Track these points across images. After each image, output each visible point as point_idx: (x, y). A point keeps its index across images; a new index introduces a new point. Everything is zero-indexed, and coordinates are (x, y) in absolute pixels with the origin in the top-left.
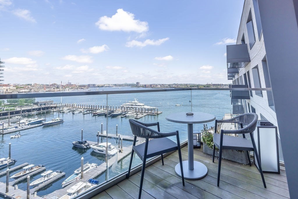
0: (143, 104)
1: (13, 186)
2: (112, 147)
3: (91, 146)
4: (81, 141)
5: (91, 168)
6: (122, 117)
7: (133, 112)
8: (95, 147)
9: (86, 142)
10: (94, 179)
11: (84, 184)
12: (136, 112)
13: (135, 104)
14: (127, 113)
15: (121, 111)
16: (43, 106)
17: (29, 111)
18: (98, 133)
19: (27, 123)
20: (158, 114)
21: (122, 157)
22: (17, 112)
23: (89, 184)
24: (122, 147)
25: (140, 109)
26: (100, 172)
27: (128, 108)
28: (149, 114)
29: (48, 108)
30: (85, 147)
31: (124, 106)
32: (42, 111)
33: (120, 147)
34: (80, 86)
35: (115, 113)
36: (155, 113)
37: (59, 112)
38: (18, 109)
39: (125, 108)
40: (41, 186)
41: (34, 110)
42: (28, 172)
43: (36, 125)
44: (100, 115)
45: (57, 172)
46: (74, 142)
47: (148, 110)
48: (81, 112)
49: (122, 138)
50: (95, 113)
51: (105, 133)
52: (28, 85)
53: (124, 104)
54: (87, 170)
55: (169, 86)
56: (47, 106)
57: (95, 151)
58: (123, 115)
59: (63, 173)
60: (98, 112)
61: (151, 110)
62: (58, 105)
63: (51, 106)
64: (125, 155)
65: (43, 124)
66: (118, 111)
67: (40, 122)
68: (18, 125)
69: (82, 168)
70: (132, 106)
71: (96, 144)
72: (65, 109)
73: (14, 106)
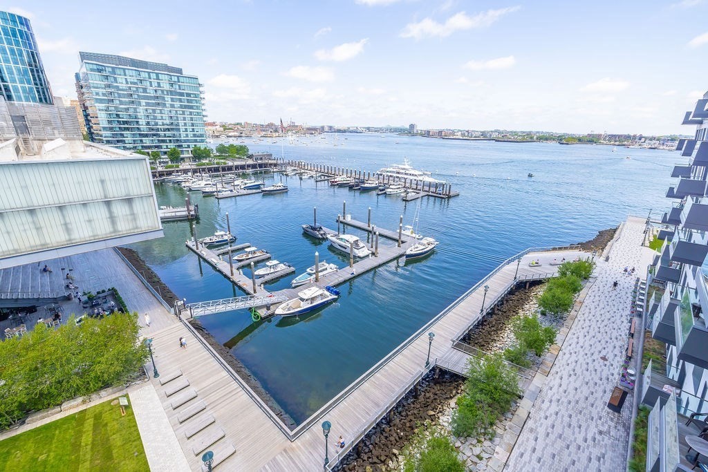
0: (421, 173)
1: (238, 269)
2: (361, 244)
3: (329, 236)
4: (313, 225)
5: (329, 270)
6: (378, 195)
7: (400, 186)
8: (334, 239)
9: (321, 228)
10: (333, 287)
11: (321, 292)
12: (404, 187)
13: (403, 171)
14: (389, 188)
15: (377, 182)
16: (260, 162)
17: (243, 167)
18: (339, 217)
19: (242, 187)
20: (449, 197)
21: (376, 264)
22: (230, 168)
23: (327, 293)
24: (376, 248)
25: (414, 182)
26: (341, 279)
27: (391, 178)
28: (430, 194)
29: (266, 165)
30: (320, 236)
31: (384, 173)
32: (258, 169)
33: (374, 247)
34: (309, 129)
35: (366, 185)
36: (444, 193)
37: (281, 172)
38: (230, 163)
39: (385, 177)
40: (267, 278)
41: (249, 166)
42: (250, 256)
43: (254, 191)
44: (341, 186)
45: (285, 265)
46: (304, 226)
47: (430, 185)
48: (312, 177)
49: (377, 233)
50: (333, 182)
51: (349, 219)
52: (238, 124)
53: (383, 169)
54: (324, 273)
55: (482, 135)
56: (264, 162)
57: (333, 244)
58: (381, 190)
59: (292, 269)
60: (338, 179)
61: (436, 186)
62: (279, 162)
63: (270, 162)
64: (381, 262)
65: (263, 191)
66: (372, 183)
67: (258, 187)
68: (232, 188)
69: (317, 268)
70: (398, 175)
71: (336, 235)
72: (289, 169)
73: (225, 159)
